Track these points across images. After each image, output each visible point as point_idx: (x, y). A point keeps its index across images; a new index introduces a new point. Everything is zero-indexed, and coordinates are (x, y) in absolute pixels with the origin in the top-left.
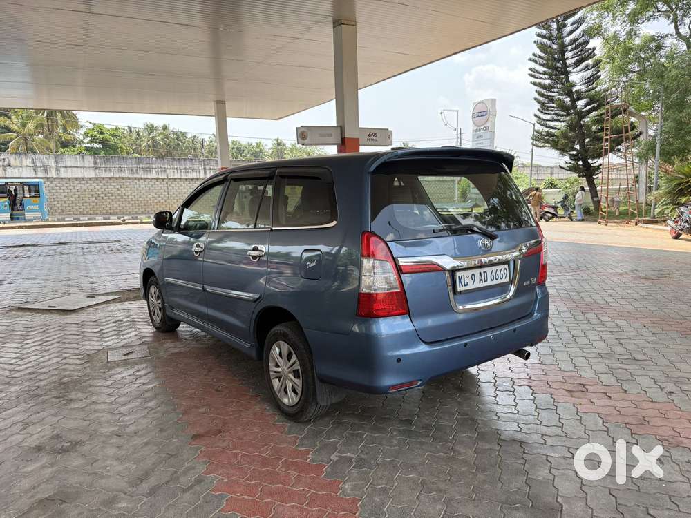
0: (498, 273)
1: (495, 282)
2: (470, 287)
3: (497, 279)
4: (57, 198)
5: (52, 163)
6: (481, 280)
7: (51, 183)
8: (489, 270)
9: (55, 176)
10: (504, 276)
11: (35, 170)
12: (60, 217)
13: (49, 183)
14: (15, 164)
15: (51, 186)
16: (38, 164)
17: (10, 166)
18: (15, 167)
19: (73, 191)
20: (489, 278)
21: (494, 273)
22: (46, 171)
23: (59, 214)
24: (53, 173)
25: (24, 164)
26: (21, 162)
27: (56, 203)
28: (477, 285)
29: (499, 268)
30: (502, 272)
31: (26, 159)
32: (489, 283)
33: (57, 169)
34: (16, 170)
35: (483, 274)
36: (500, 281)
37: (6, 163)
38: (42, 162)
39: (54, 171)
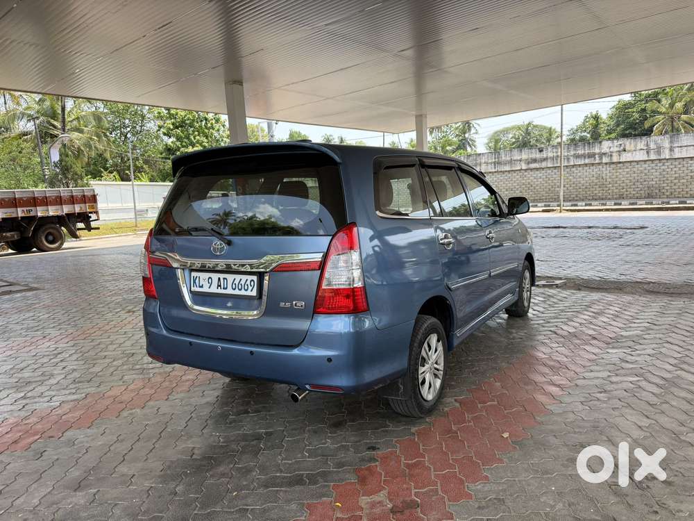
0: (243, 282)
1: (237, 292)
2: (206, 289)
3: (240, 290)
4: (667, 180)
5: (666, 144)
6: (219, 286)
7: (663, 165)
8: (230, 277)
9: (667, 157)
10: (250, 288)
11: (648, 153)
12: (666, 200)
13: (661, 164)
14: (629, 149)
15: (663, 167)
16: (652, 146)
17: (625, 151)
18: (629, 151)
19: (686, 171)
20: (230, 286)
21: (236, 282)
22: (658, 151)
23: (668, 197)
24: (666, 154)
25: (638, 148)
26: (636, 146)
27: (665, 185)
28: (214, 289)
29: (244, 277)
30: (248, 282)
31: (641, 142)
32: (229, 291)
33: (671, 150)
34: (630, 154)
35: (222, 280)
36: (243, 293)
37: (622, 148)
38: (656, 144)
39: (667, 151)
